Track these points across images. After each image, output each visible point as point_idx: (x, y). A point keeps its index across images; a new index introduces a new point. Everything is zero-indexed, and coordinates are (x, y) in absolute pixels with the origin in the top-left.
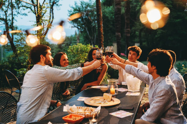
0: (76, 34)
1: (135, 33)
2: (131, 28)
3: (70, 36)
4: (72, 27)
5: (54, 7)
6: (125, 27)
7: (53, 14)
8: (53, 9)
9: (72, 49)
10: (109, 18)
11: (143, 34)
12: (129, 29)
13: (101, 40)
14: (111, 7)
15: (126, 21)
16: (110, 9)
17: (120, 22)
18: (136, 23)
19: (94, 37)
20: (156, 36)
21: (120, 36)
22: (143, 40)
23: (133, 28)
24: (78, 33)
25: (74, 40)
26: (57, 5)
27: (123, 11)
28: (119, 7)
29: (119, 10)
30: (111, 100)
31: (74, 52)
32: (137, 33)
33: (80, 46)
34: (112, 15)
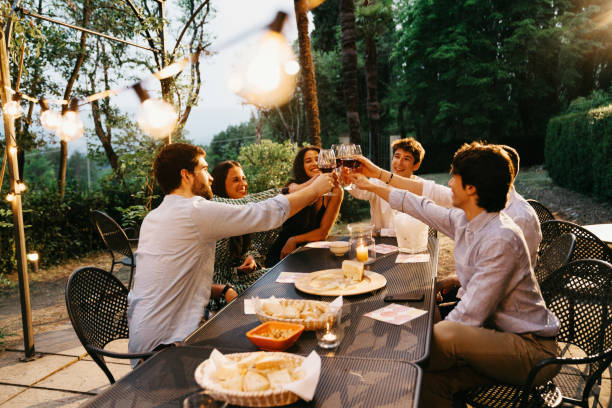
0: (253, 120)
1: (388, 111)
2: (380, 102)
3: (239, 125)
4: (243, 104)
5: (202, 59)
6: (368, 98)
7: (199, 74)
8: (198, 64)
9: (249, 152)
10: (330, 81)
11: (406, 113)
12: (376, 103)
13: (313, 131)
14: (332, 53)
15: (368, 84)
16: (330, 59)
17: (356, 87)
18: (389, 88)
19: (295, 125)
20: (437, 118)
21: (358, 120)
22: (407, 127)
23: (385, 101)
24: (257, 117)
25: (248, 134)
26: (208, 53)
27: (361, 61)
28: (351, 51)
29: (353, 59)
30: (364, 277)
31: (254, 160)
32: (392, 111)
33: (269, 145)
34: (334, 71)
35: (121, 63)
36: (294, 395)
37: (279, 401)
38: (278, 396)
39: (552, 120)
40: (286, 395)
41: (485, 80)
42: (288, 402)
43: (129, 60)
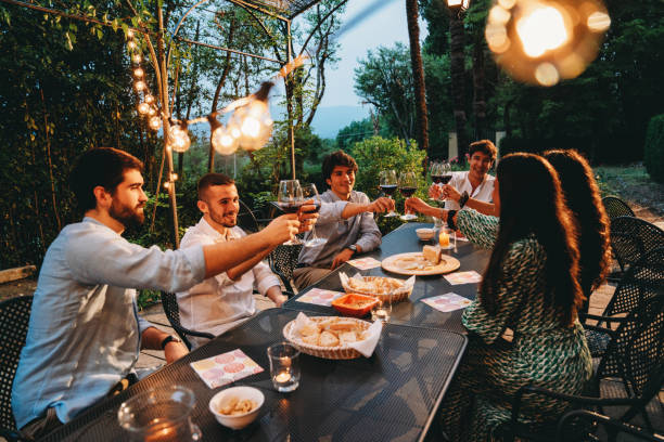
0: (373, 117)
1: (495, 110)
2: (486, 100)
3: (361, 120)
4: (363, 103)
5: (326, 65)
6: (475, 98)
7: (323, 78)
8: (323, 69)
9: (362, 148)
10: (441, 82)
11: (512, 111)
12: (482, 102)
13: (422, 128)
14: (444, 57)
15: (476, 85)
16: (442, 62)
17: (463, 88)
18: (497, 88)
19: (409, 122)
20: (541, 115)
21: (464, 118)
22: (513, 124)
23: (492, 100)
24: (374, 112)
25: (369, 129)
26: (332, 60)
27: (469, 64)
28: (459, 55)
29: (461, 62)
30: (440, 260)
31: (366, 154)
32: (500, 109)
33: (378, 141)
34: (445, 73)
35: (258, 71)
36: (356, 351)
37: (345, 355)
38: (344, 351)
39: (653, 119)
40: (351, 351)
41: (589, 79)
42: (353, 357)
43: (266, 68)
